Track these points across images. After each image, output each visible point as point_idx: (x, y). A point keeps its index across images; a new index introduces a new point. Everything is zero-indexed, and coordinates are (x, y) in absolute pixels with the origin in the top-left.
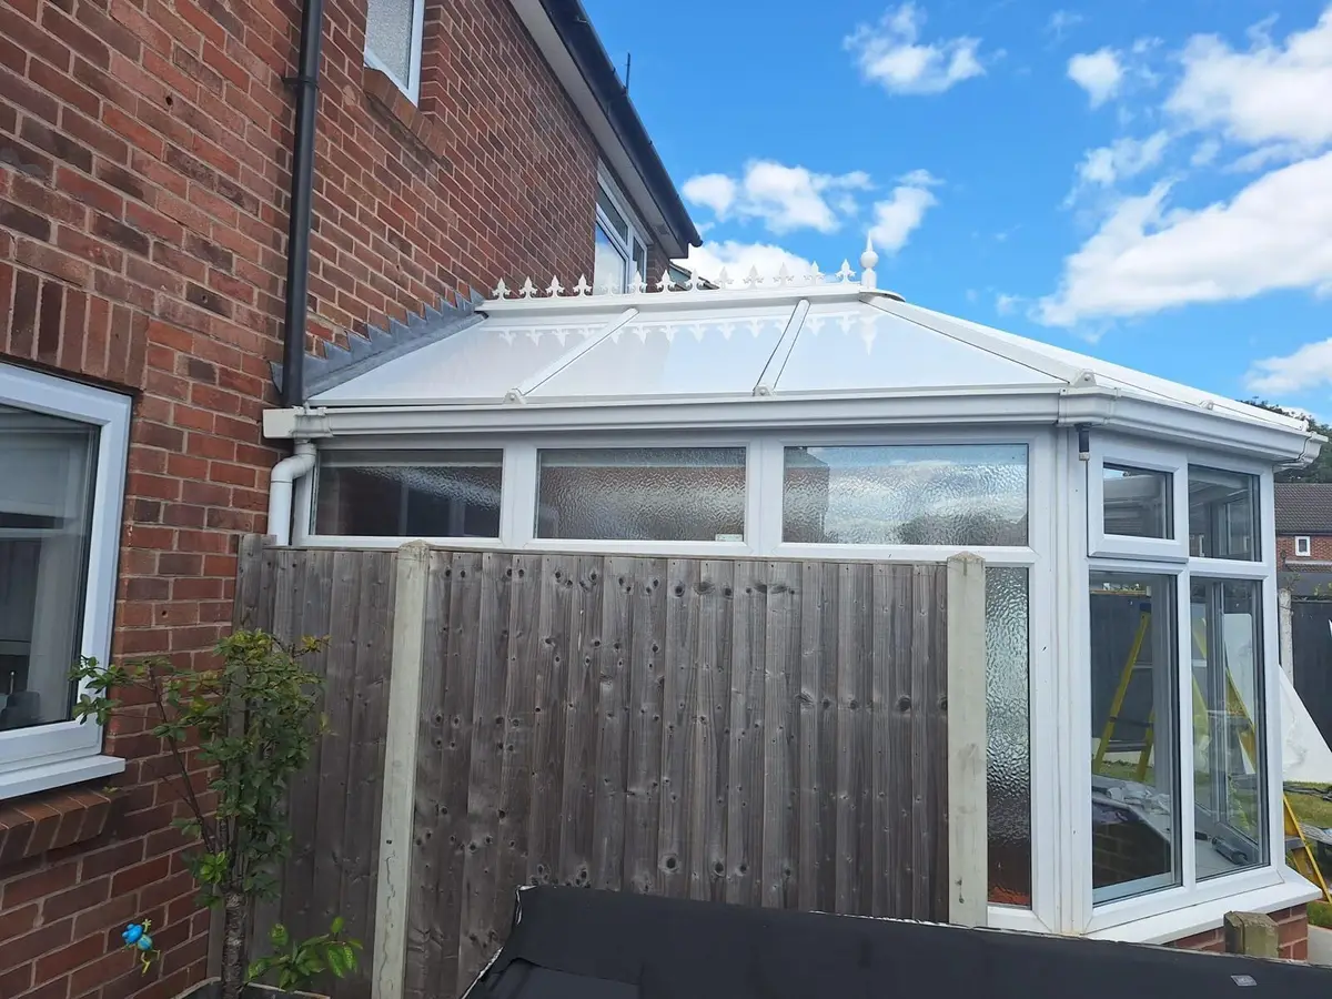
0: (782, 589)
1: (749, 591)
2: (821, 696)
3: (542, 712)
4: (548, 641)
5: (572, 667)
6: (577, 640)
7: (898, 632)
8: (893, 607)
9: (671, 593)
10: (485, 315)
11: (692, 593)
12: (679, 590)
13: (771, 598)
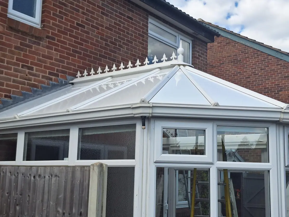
0: (56, 176)
1: (49, 177)
2: (63, 211)
3: (5, 215)
4: (7, 193)
5: (12, 201)
6: (13, 193)
7: (81, 189)
8: (80, 181)
9: (32, 178)
10: (73, 84)
11: (37, 178)
12: (34, 177)
13: (54, 179)
